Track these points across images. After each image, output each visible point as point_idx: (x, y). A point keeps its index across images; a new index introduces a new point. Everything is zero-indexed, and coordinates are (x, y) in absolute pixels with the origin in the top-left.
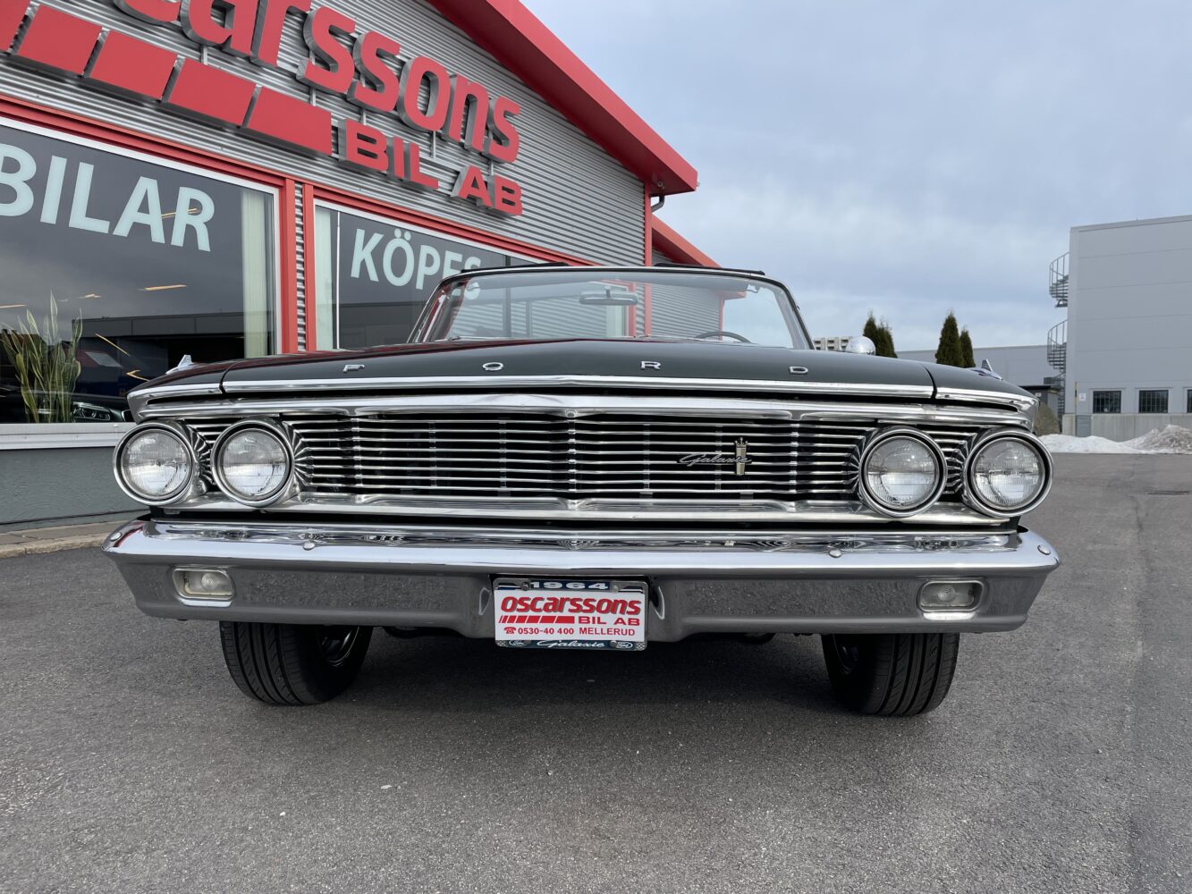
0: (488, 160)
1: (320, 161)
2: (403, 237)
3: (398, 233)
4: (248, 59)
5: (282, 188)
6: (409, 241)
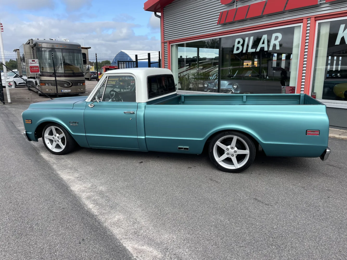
1: (322, 6)
5: (302, 22)
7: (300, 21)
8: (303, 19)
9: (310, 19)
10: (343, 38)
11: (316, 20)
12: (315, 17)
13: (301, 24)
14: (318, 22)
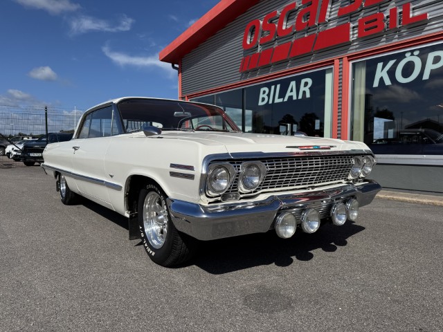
1: (354, 44)
2: (412, 55)
3: (408, 55)
5: (334, 64)
6: (417, 56)
7: (331, 62)
8: (334, 60)
9: (342, 60)
10: (381, 80)
11: (349, 61)
12: (348, 57)
14: (351, 63)
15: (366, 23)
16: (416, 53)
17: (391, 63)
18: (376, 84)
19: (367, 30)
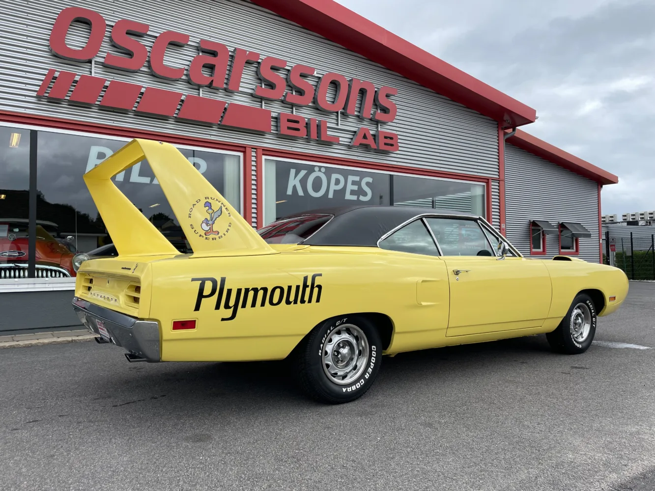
0: (376, 122)
1: (268, 136)
2: (320, 171)
3: (317, 169)
4: (225, 90)
5: (244, 152)
6: (324, 173)
7: (243, 149)
8: (245, 147)
9: (255, 150)
10: (295, 187)
11: (263, 154)
12: (263, 150)
13: (241, 154)
14: (264, 157)
15: (289, 121)
16: (323, 170)
17: (303, 173)
18: (289, 192)
19: (289, 128)
